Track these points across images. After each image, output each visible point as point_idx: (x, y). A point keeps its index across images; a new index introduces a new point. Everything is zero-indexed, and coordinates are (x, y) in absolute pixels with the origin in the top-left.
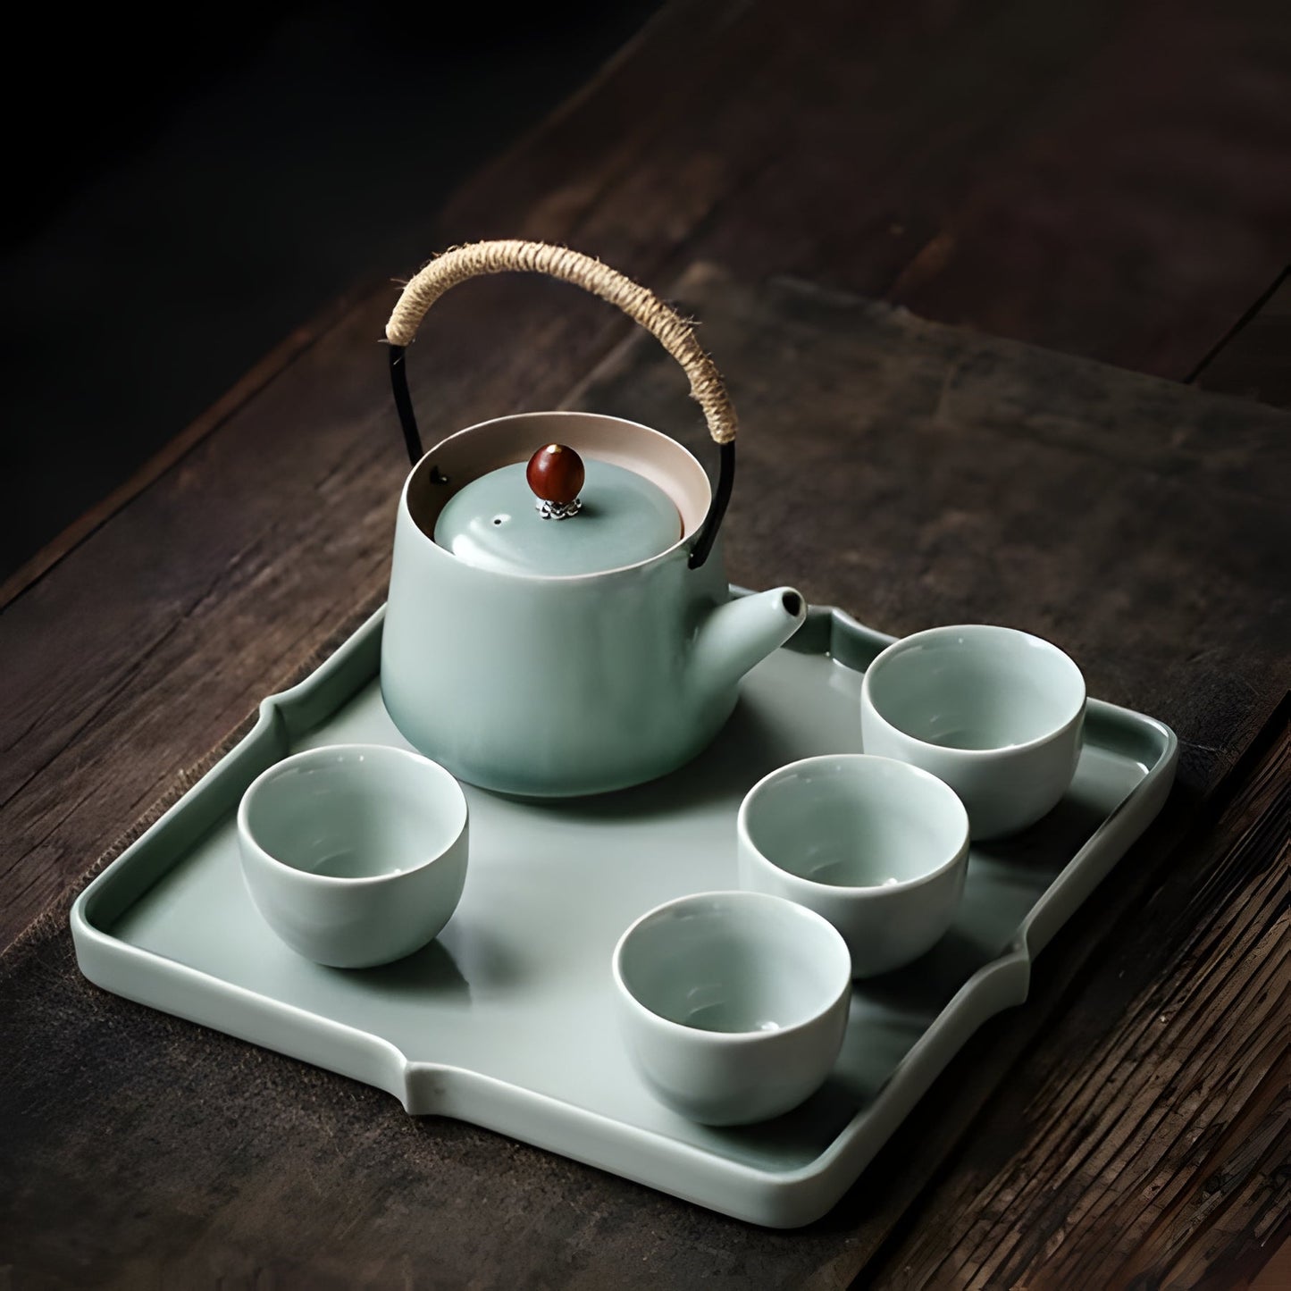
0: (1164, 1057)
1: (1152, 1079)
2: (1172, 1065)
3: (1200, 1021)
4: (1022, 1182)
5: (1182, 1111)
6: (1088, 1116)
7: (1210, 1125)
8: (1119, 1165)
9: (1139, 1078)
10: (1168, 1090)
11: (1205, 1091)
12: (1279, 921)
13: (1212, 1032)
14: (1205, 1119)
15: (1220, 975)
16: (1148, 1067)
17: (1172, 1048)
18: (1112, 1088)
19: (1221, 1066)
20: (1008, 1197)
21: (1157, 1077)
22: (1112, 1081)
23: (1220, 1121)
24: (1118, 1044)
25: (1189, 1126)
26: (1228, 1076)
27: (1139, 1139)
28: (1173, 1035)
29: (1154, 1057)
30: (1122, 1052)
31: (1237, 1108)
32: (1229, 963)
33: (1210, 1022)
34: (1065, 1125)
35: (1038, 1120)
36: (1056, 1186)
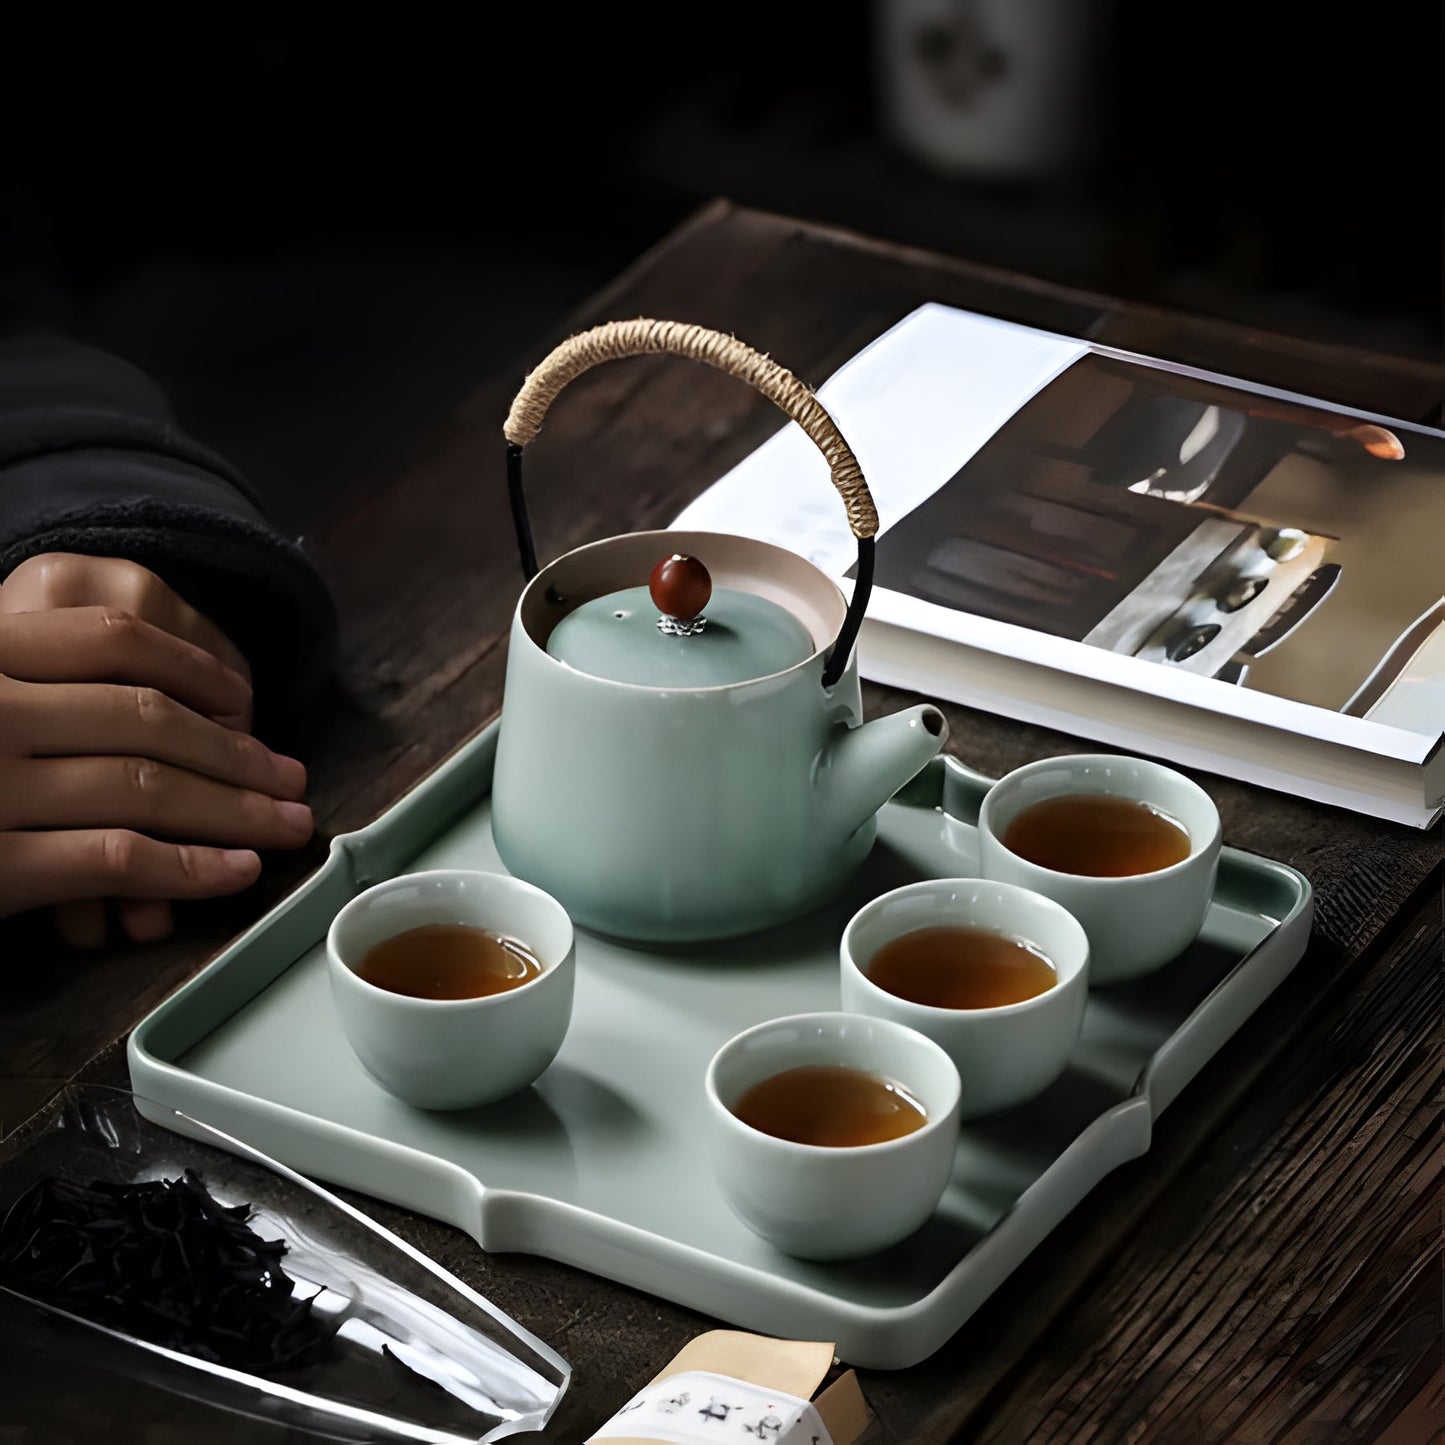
0: (1252, 1250)
1: (1241, 1270)
2: (1261, 1258)
3: (1291, 1215)
4: (1098, 1375)
5: (1273, 1302)
6: (1171, 1307)
7: (1304, 1316)
8: (1205, 1356)
9: (1226, 1269)
10: (1257, 1283)
11: (1297, 1284)
12: (1376, 1113)
13: (1306, 1223)
14: (1297, 1310)
15: (1313, 1168)
16: (1235, 1258)
17: (1260, 1240)
18: (1196, 1280)
19: (1315, 1257)
20: (1085, 1387)
21: (1245, 1270)
22: (1198, 1273)
23: (1313, 1312)
24: (1203, 1236)
25: (1281, 1317)
26: (1321, 1268)
27: (1226, 1330)
28: (1263, 1226)
29: (1241, 1250)
30: (1208, 1244)
31: (1333, 1299)
32: (1322, 1155)
33: (1303, 1214)
34: (1146, 1316)
35: (1116, 1312)
36: (1137, 1377)
